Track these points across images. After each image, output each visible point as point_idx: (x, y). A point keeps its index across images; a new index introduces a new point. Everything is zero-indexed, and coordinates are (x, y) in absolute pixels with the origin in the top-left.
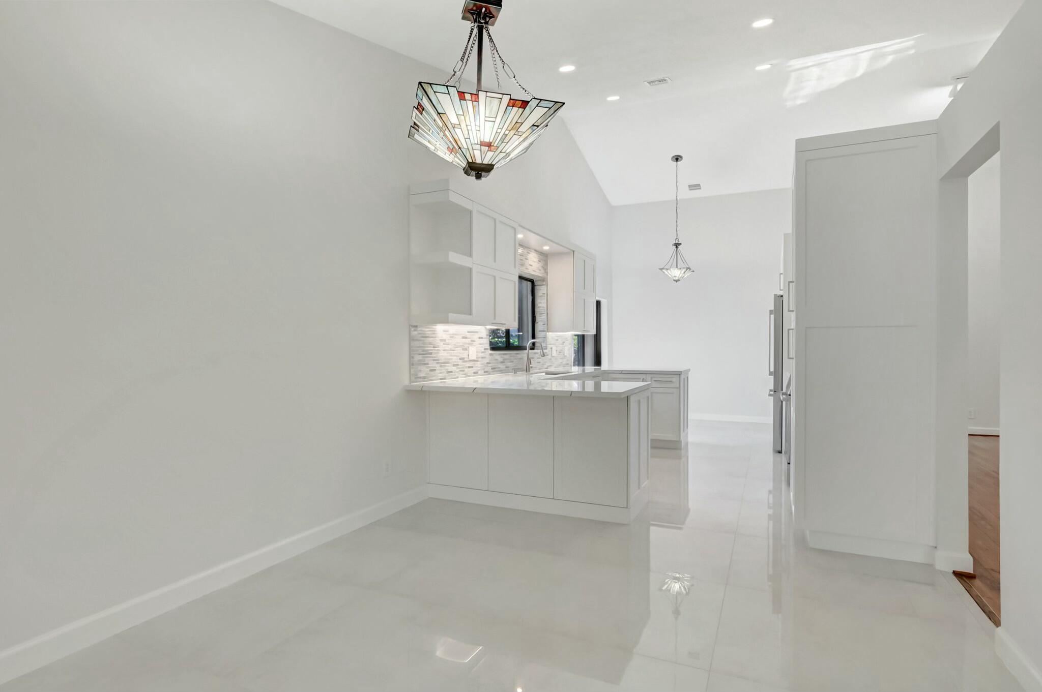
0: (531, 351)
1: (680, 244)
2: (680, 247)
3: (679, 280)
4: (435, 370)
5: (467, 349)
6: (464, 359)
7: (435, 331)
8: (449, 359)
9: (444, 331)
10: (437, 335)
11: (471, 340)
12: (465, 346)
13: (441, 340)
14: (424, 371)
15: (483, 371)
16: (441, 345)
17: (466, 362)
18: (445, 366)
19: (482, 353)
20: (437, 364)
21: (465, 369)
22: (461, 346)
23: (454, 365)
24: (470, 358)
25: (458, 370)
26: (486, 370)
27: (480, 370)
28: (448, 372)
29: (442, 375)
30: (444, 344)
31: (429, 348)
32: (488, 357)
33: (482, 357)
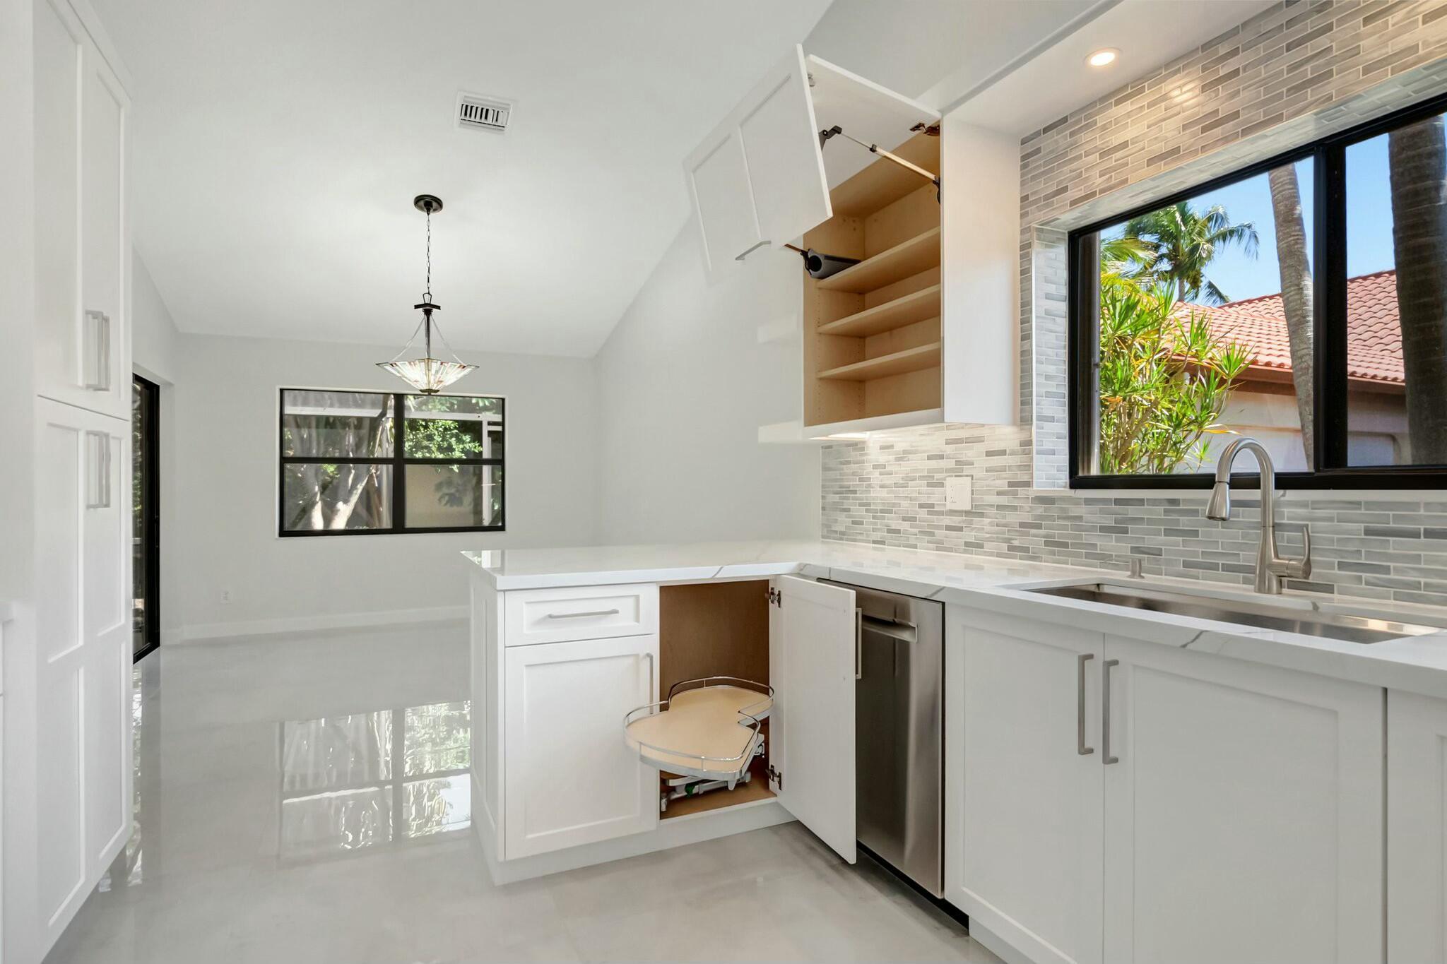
4: (862, 523)
5: (941, 485)
6: (932, 506)
7: (863, 449)
8: (894, 505)
9: (882, 448)
10: (869, 457)
11: (958, 462)
12: (937, 476)
13: (875, 467)
14: (842, 522)
15: (1005, 546)
16: (875, 476)
17: (940, 513)
18: (883, 518)
19: (999, 493)
20: (867, 511)
21: (936, 531)
22: (923, 476)
23: (904, 519)
24: (949, 506)
25: (916, 530)
26: (1016, 543)
27: (989, 540)
28: (889, 531)
29: (877, 536)
30: (881, 474)
31: (853, 483)
32: (1030, 507)
33: (997, 506)
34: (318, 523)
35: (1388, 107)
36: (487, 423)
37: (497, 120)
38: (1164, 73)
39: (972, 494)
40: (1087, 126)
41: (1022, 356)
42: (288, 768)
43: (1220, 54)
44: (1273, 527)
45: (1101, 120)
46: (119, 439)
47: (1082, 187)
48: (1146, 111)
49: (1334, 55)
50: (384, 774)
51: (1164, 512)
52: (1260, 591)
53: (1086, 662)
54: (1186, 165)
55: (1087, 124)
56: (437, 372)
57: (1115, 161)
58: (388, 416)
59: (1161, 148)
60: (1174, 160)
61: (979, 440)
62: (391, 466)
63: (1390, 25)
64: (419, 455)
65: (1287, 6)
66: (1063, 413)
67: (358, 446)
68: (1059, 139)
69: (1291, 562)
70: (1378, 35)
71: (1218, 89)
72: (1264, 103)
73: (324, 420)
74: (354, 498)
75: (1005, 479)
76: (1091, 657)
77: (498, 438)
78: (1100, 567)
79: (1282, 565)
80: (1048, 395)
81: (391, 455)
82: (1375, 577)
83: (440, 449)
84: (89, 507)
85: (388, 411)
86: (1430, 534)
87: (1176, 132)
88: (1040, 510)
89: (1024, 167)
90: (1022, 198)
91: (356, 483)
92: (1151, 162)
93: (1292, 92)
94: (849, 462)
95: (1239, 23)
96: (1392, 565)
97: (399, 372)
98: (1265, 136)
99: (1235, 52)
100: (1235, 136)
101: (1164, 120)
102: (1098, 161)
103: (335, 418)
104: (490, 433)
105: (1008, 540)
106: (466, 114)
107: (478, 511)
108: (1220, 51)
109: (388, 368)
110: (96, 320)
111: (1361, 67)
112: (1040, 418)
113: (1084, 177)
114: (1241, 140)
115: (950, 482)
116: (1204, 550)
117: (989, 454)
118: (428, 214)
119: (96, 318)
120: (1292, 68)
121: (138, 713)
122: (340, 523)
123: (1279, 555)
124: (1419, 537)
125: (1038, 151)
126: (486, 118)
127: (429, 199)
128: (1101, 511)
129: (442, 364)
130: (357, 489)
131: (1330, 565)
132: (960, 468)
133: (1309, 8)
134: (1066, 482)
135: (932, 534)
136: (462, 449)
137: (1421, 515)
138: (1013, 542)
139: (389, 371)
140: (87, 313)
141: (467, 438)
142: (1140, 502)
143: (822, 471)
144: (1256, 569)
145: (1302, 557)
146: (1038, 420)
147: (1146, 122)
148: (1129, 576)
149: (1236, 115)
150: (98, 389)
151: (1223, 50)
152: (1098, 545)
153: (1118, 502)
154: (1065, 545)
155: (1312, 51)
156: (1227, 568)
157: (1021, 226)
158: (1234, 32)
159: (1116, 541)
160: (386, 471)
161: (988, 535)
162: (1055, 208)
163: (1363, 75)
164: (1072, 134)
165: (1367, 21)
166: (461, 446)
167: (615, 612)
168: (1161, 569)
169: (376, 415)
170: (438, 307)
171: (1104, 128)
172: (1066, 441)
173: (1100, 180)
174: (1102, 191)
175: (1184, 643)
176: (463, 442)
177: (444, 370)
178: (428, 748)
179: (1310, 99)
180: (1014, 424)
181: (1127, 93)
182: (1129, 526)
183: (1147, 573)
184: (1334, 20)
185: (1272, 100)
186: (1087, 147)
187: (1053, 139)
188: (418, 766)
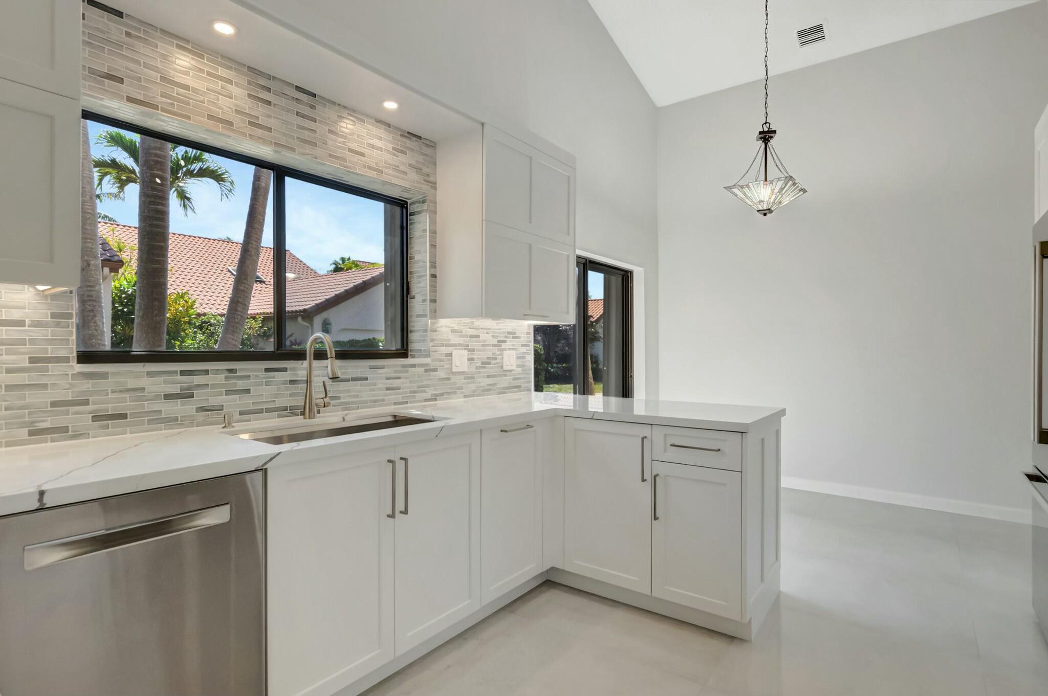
0: (316, 363)
1: (775, 132)
2: (772, 142)
3: (770, 211)
51: (225, 378)
75: (25, 353)
88: (85, 387)
113: (143, 84)
124: (349, 381)
128: (165, 382)
152: (163, 411)
153: (183, 373)
159: (182, 405)
182: (195, 392)
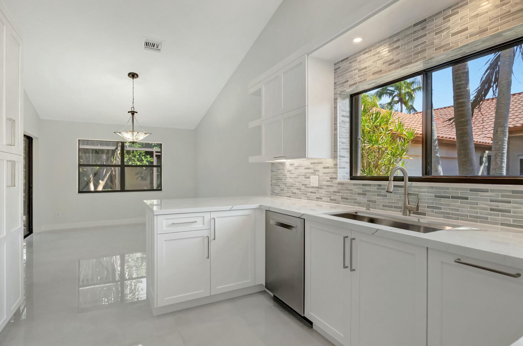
4: (283, 190)
5: (309, 178)
6: (306, 185)
7: (284, 165)
8: (294, 184)
9: (290, 165)
10: (286, 168)
11: (314, 170)
12: (308, 175)
13: (288, 171)
14: (277, 190)
15: (329, 198)
16: (288, 174)
17: (309, 187)
18: (291, 189)
19: (327, 181)
20: (285, 186)
21: (307, 193)
22: (304, 175)
23: (297, 189)
24: (312, 185)
25: (301, 193)
26: (332, 198)
27: (324, 197)
28: (293, 193)
29: (289, 194)
30: (290, 174)
31: (281, 176)
32: (337, 186)
33: (327, 185)
34: (92, 189)
35: (443, 61)
36: (155, 152)
37: (158, 48)
38: (377, 45)
39: (319, 181)
40: (354, 61)
41: (334, 136)
42: (81, 277)
43: (394, 41)
44: (408, 194)
45: (359, 59)
46: (19, 162)
47: (353, 81)
48: (372, 57)
49: (427, 44)
50: (117, 278)
51: (377, 188)
52: (403, 215)
53: (346, 239)
54: (384, 76)
55: (355, 60)
56: (136, 135)
57: (363, 73)
58: (118, 149)
59: (377, 69)
60: (380, 74)
61: (321, 163)
62: (120, 168)
63: (442, 36)
64: (130, 163)
65: (414, 27)
66: (348, 155)
67: (107, 159)
68: (346, 64)
69: (413, 206)
70: (439, 39)
71: (394, 52)
72: (406, 58)
73: (95, 150)
74: (106, 179)
75: (329, 176)
76: (347, 237)
77: (159, 157)
78: (358, 206)
79: (410, 207)
80: (343, 149)
81: (120, 164)
82: (437, 211)
83: (138, 160)
84: (7, 187)
85: (118, 147)
86: (453, 197)
87: (381, 65)
88: (340, 187)
89: (335, 73)
90: (334, 83)
91: (106, 173)
92: (373, 74)
93: (415, 54)
94: (279, 169)
95: (400, 31)
96: (442, 207)
97: (122, 135)
98: (407, 68)
99: (398, 40)
100: (398, 68)
101: (378, 60)
102: (358, 73)
103: (99, 150)
104: (156, 156)
105: (330, 197)
106: (146, 45)
107: (152, 183)
108: (394, 39)
109: (118, 134)
110: (10, 121)
111: (434, 48)
112: (340, 156)
113: (353, 77)
114: (400, 69)
115: (312, 177)
116: (389, 201)
117: (324, 168)
118: (133, 79)
119: (11, 120)
120: (415, 47)
121: (25, 257)
122: (100, 188)
123: (410, 203)
124: (450, 198)
125: (339, 68)
126: (154, 47)
127: (133, 74)
129: (138, 133)
130: (107, 175)
131: (425, 207)
132: (315, 172)
133: (420, 28)
134: (349, 178)
135: (306, 194)
136: (147, 160)
137: (450, 191)
138: (331, 197)
139: (118, 135)
140: (7, 119)
141: (149, 156)
142: (370, 185)
143: (271, 172)
144: (402, 208)
145: (416, 204)
146: (339, 157)
147: (372, 61)
148: (366, 210)
149: (398, 61)
150: (11, 145)
151: (395, 39)
152: (357, 199)
153: (363, 185)
154: (347, 199)
155: (421, 42)
156: (395, 207)
157: (334, 92)
158: (398, 34)
159: (363, 198)
160: (118, 170)
161: (324, 195)
162: (344, 87)
163: (435, 51)
164: (350, 63)
165: (436, 34)
166: (146, 159)
167: (196, 222)
168: (376, 207)
169: (114, 149)
170: (137, 112)
171: (360, 62)
172: (349, 164)
173: (358, 79)
174: (359, 82)
175: (373, 233)
176: (147, 158)
177: (139, 135)
178: (134, 268)
179: (420, 58)
180: (332, 158)
181: (366, 51)
182: (367, 193)
183: (372, 208)
184: (427, 33)
185: (409, 56)
186: (355, 68)
187: (344, 64)
188: (130, 274)
